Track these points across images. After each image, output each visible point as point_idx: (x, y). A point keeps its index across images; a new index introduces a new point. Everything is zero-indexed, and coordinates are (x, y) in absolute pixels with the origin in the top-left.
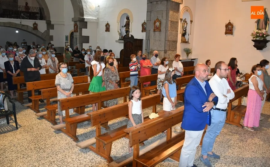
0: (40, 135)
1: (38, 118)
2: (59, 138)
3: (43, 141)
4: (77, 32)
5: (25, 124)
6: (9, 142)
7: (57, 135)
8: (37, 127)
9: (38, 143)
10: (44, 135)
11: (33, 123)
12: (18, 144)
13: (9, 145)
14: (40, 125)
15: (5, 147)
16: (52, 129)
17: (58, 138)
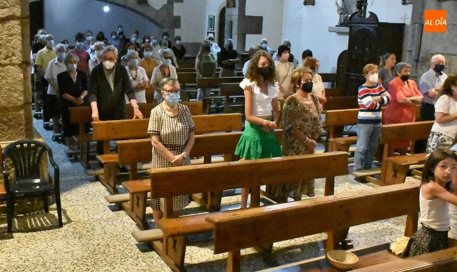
0: (104, 248)
1: (110, 207)
2: (144, 264)
3: (106, 265)
4: (234, 6)
5: (81, 216)
6: (37, 254)
7: (141, 254)
8: (103, 228)
9: (93, 269)
10: (112, 250)
11: (98, 217)
12: (52, 261)
13: (34, 262)
14: (110, 223)
15: (27, 263)
16: (133, 238)
17: (141, 262)
